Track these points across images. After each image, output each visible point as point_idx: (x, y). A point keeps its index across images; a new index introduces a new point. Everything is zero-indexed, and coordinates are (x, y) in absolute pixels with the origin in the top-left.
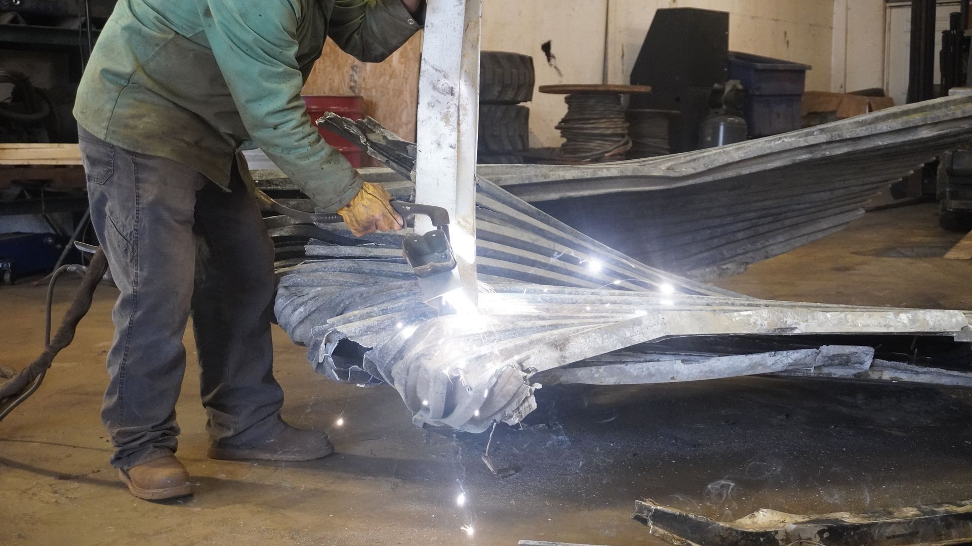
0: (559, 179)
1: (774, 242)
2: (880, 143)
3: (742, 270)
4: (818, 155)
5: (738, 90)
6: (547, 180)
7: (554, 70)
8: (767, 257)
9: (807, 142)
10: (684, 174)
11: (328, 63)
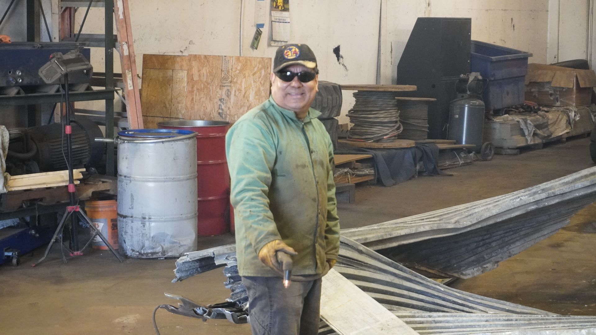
0: (397, 235)
1: (514, 246)
2: (577, 195)
3: (496, 266)
4: (541, 205)
5: (478, 80)
6: (392, 236)
7: (342, 67)
8: (510, 256)
9: (535, 199)
10: (465, 226)
11: (202, 95)
